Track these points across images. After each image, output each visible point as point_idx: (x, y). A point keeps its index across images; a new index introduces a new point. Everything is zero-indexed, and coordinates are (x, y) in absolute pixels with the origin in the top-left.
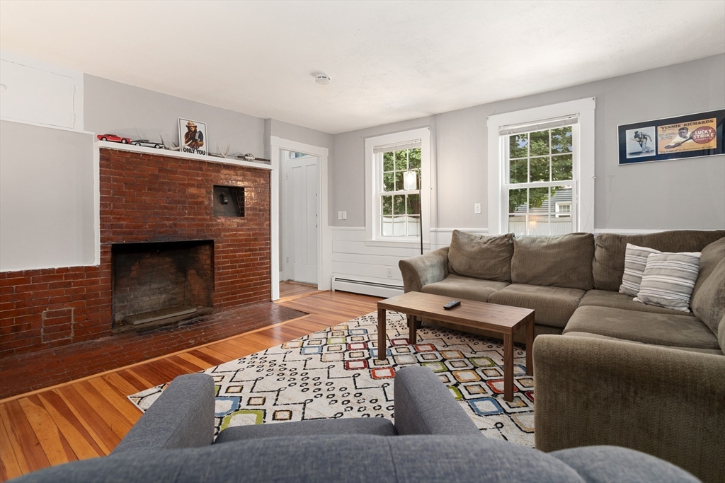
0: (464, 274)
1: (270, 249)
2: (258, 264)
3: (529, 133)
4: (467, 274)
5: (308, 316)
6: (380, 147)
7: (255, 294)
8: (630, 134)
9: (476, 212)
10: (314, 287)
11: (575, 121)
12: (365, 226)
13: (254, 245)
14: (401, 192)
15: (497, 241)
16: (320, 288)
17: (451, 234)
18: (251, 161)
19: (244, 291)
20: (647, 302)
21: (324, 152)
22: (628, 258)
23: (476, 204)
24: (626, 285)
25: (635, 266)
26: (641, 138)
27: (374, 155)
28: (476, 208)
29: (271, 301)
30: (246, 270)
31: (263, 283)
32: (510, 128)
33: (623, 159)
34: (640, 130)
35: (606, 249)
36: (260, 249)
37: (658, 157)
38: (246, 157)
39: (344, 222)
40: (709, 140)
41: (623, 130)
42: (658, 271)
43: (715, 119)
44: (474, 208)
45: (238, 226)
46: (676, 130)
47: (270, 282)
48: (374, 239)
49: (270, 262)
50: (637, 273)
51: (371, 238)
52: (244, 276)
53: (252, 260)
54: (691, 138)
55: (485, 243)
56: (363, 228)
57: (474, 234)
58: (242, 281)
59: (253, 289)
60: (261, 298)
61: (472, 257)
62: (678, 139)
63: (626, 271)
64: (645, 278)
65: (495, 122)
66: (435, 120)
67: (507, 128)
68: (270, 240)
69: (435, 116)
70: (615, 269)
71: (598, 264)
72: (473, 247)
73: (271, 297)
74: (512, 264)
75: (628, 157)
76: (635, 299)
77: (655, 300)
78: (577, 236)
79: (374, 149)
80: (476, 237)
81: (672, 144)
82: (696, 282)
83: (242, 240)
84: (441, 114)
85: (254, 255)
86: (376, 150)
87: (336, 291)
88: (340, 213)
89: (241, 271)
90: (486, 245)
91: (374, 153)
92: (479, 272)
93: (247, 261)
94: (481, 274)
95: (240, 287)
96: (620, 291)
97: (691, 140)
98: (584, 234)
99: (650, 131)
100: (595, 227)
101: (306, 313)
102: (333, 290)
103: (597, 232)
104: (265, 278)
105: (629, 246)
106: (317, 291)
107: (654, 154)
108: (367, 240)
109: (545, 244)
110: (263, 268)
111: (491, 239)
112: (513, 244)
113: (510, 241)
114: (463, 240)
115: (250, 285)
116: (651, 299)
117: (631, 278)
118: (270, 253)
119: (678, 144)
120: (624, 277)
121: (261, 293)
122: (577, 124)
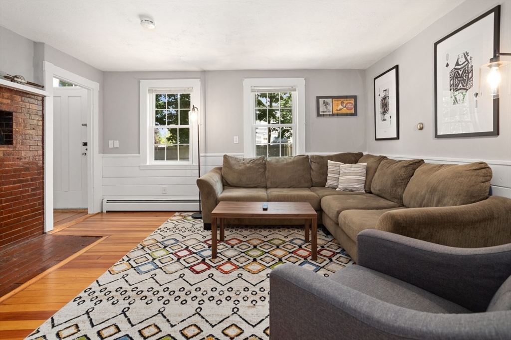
0: (236, 185)
1: (43, 178)
2: (30, 196)
3: (267, 93)
4: (238, 185)
5: (102, 239)
6: (155, 89)
7: (25, 229)
8: (321, 101)
9: (235, 142)
10: (84, 211)
11: (295, 90)
12: (139, 153)
13: (25, 175)
14: (173, 126)
15: (256, 161)
16: (90, 212)
17: (223, 157)
18: (21, 83)
19: (11, 228)
20: (345, 190)
21: (95, 86)
22: (330, 168)
23: (235, 137)
24: (330, 182)
25: (334, 172)
26: (326, 104)
27: (148, 95)
28: (235, 140)
29: (44, 233)
30: (14, 205)
31: (35, 215)
32: (258, 88)
33: (319, 115)
34: (326, 100)
35: (318, 163)
36: (32, 180)
37: (333, 115)
38: (16, 79)
39: (115, 150)
40: (351, 109)
41: (318, 98)
42: (349, 174)
43: (353, 99)
44: (233, 139)
45: (4, 155)
46: (340, 102)
47: (43, 213)
48: (148, 164)
49: (43, 192)
50: (337, 176)
51: (146, 162)
52: (12, 211)
53: (22, 192)
54: (345, 107)
55: (248, 163)
56: (137, 155)
57: (238, 157)
58: (9, 217)
59: (22, 225)
60: (32, 232)
61: (241, 173)
62: (340, 107)
63: (329, 175)
64: (341, 178)
65: (248, 83)
66: (204, 75)
67: (256, 88)
68: (43, 169)
69: (204, 72)
70: (323, 174)
71: (314, 173)
72: (240, 166)
73: (43, 229)
74: (266, 176)
75: (321, 113)
76: (337, 189)
77: (350, 189)
78: (301, 157)
79: (149, 90)
80: (240, 160)
81: (338, 109)
82: (366, 177)
83: (10, 171)
84: (209, 71)
85: (24, 186)
86: (150, 91)
87: (108, 212)
88: (111, 142)
89: (8, 206)
90: (249, 164)
91: (149, 93)
92: (247, 183)
93: (16, 193)
94: (248, 184)
95: (6, 224)
96: (326, 186)
97: (345, 108)
98: (304, 155)
99: (329, 101)
100: (306, 152)
101: (98, 237)
102: (104, 211)
103: (310, 154)
104: (37, 210)
105: (329, 161)
106: (88, 215)
107: (331, 113)
108: (141, 165)
109: (285, 162)
110: (35, 200)
111: (251, 161)
112: (265, 163)
113: (264, 162)
114: (232, 162)
115: (19, 220)
116: (348, 188)
117: (333, 179)
118: (43, 182)
119: (341, 109)
120: (328, 178)
121: (33, 226)
122: (295, 92)
